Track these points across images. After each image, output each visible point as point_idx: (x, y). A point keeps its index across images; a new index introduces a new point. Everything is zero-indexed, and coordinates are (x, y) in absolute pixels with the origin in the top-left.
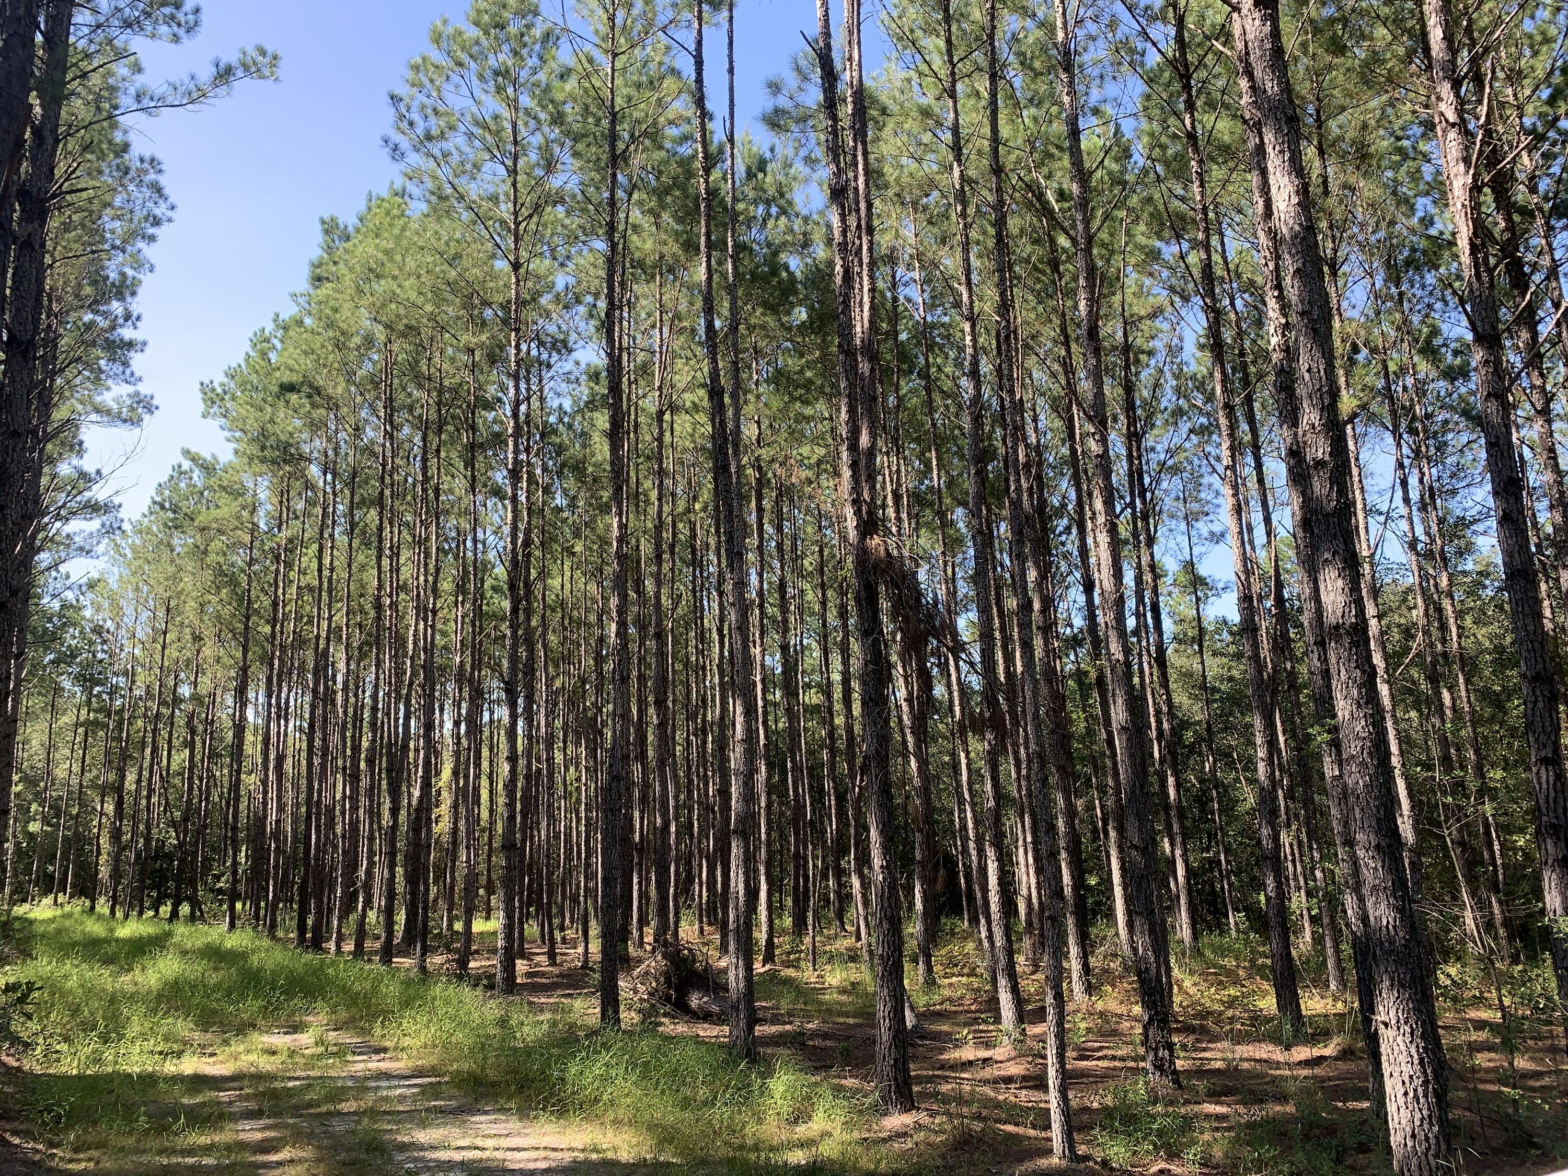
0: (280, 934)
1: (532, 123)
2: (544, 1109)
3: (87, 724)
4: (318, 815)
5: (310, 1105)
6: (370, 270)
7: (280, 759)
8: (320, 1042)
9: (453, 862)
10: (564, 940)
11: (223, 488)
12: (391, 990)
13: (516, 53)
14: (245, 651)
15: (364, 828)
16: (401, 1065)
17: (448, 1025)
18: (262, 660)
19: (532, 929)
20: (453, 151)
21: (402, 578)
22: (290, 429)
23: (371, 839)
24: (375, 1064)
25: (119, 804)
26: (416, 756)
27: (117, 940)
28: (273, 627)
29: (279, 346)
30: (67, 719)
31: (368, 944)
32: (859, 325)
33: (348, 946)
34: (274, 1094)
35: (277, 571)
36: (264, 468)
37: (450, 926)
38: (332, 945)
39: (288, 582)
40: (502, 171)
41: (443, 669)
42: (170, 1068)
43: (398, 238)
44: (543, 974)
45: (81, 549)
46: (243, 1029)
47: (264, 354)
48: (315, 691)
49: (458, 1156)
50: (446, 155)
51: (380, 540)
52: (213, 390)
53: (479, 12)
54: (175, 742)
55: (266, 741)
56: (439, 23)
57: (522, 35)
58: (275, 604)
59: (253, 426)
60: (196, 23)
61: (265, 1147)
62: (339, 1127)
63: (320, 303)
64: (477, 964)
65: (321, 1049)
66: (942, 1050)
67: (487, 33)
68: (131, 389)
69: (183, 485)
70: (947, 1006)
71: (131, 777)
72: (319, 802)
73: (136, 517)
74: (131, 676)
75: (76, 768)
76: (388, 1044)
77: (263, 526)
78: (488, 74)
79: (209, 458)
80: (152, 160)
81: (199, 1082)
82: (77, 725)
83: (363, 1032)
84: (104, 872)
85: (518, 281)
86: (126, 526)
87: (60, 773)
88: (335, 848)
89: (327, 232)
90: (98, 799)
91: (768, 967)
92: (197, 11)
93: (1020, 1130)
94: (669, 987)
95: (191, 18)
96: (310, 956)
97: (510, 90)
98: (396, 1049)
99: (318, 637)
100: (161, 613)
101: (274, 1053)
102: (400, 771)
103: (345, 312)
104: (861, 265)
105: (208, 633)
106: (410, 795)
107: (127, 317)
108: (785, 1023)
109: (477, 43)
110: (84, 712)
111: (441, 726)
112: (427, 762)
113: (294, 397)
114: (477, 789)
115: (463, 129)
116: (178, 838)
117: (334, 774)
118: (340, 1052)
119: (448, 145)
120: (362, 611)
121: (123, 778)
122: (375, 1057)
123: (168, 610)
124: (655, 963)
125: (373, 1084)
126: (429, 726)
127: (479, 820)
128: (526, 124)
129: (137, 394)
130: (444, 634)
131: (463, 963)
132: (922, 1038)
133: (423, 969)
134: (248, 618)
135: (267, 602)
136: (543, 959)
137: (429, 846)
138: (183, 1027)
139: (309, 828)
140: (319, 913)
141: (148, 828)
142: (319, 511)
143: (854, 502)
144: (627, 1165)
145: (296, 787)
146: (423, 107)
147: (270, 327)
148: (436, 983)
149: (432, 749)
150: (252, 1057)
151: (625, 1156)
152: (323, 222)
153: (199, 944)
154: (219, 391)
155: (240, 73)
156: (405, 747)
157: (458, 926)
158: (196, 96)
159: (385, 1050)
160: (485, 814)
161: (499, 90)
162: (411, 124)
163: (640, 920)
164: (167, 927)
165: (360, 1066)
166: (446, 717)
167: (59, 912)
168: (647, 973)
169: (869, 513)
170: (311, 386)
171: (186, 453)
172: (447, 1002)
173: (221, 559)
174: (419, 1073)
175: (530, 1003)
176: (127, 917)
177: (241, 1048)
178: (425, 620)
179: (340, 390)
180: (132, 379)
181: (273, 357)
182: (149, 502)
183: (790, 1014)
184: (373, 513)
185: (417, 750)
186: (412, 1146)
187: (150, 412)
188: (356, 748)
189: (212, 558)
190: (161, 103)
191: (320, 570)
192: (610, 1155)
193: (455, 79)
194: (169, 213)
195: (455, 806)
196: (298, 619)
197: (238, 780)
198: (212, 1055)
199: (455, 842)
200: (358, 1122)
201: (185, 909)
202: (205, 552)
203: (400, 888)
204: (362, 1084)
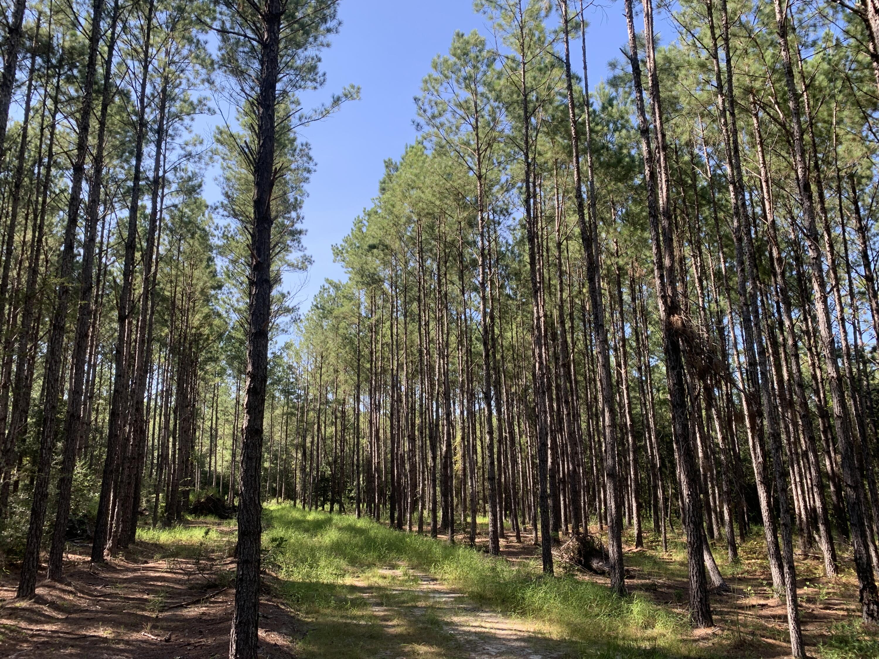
0: (382, 521)
1: (485, 100)
2: (514, 612)
3: (287, 414)
4: (397, 459)
5: (404, 602)
6: (409, 185)
7: (377, 431)
8: (405, 574)
9: (465, 485)
10: (525, 529)
11: (344, 297)
12: (437, 551)
13: (474, 67)
14: (359, 376)
15: (419, 467)
16: (445, 587)
17: (466, 569)
18: (366, 380)
19: (508, 522)
20: (446, 122)
21: (431, 337)
22: (374, 266)
23: (423, 473)
24: (432, 586)
25: (304, 454)
26: (443, 429)
27: (308, 521)
28: (371, 365)
29: (367, 224)
30: (278, 412)
31: (425, 527)
32: (661, 200)
33: (415, 528)
34: (387, 596)
35: (372, 336)
36: (364, 286)
37: (465, 519)
38: (407, 528)
39: (377, 342)
40: (470, 128)
41: (454, 382)
42: (340, 581)
43: (422, 167)
44: (514, 547)
45: (283, 330)
46: (370, 566)
47: (360, 229)
48: (392, 397)
49: (473, 630)
50: (442, 125)
51: (420, 318)
52: (337, 248)
53: (455, 49)
54: (327, 423)
55: (371, 422)
56: (436, 58)
57: (477, 57)
58: (371, 353)
59: (357, 266)
60: (324, 80)
61: (385, 619)
62: (418, 613)
63: (385, 202)
64: (480, 540)
65: (406, 578)
66: (738, 598)
67: (459, 59)
68: (302, 254)
69: (325, 295)
70: (746, 575)
71: (309, 439)
72: (397, 453)
73: (306, 312)
74: (306, 389)
75: (284, 436)
76: (437, 577)
77: (364, 314)
78: (461, 81)
79: (337, 282)
80: (307, 144)
81: (353, 588)
82: (283, 414)
83: (425, 570)
84: (298, 488)
85: (481, 185)
86: (302, 317)
87: (277, 437)
88: (406, 476)
89: (387, 167)
90: (294, 451)
91: (639, 549)
92: (324, 74)
93: (777, 642)
94: (580, 556)
95: (322, 78)
96: (397, 532)
97: (473, 86)
98: (441, 579)
99: (392, 370)
100: (319, 359)
101: (385, 578)
102: (436, 437)
103: (398, 207)
104: (660, 168)
105: (341, 367)
106: (441, 449)
107: (298, 218)
108: (646, 579)
109: (455, 64)
110: (286, 408)
111: (455, 412)
112: (449, 434)
113: (375, 251)
114: (474, 446)
115: (450, 109)
116: (331, 471)
117: (403, 438)
118: (415, 579)
119: (443, 119)
120: (413, 354)
121: (305, 440)
122: (432, 583)
123: (322, 357)
124: (571, 543)
125: (432, 595)
126: (448, 414)
127: (477, 462)
128: (481, 101)
129: (305, 255)
130: (453, 364)
131: (472, 539)
132: (727, 591)
133: (453, 541)
134: (359, 360)
135: (367, 351)
136: (514, 539)
137: (452, 477)
138: (343, 563)
139: (393, 467)
140: (400, 510)
141: (318, 466)
142: (389, 305)
143: (662, 297)
144: (557, 641)
145: (385, 444)
146: (430, 101)
147: (362, 215)
148: (459, 548)
149: (450, 424)
150: (376, 579)
151: (555, 637)
152: (385, 162)
153: (345, 524)
154: (340, 248)
155: (343, 99)
156: (437, 425)
157: (469, 520)
158: (325, 113)
159: (436, 580)
160: (480, 460)
161: (467, 87)
162: (425, 111)
163: (566, 520)
164: (329, 515)
165: (425, 587)
166: (456, 407)
167: (280, 507)
168: (568, 548)
169: (672, 302)
170: (383, 245)
171: (327, 280)
172: (465, 557)
173: (345, 331)
174: (453, 591)
175: (507, 561)
176: (310, 510)
177: (370, 575)
178: (443, 359)
179: (397, 245)
180: (302, 249)
181: (364, 230)
182: (311, 305)
183: (650, 574)
184: (415, 304)
185: (443, 425)
186: (451, 623)
187: (311, 263)
188: (413, 425)
189: (341, 331)
190: (310, 119)
191: (392, 336)
192: (547, 636)
193: (445, 84)
194: (315, 168)
195: (464, 456)
196: (383, 359)
197: (358, 442)
198: (358, 577)
199: (465, 475)
200: (426, 611)
201: (336, 507)
202: (338, 328)
203: (439, 499)
204: (426, 595)
